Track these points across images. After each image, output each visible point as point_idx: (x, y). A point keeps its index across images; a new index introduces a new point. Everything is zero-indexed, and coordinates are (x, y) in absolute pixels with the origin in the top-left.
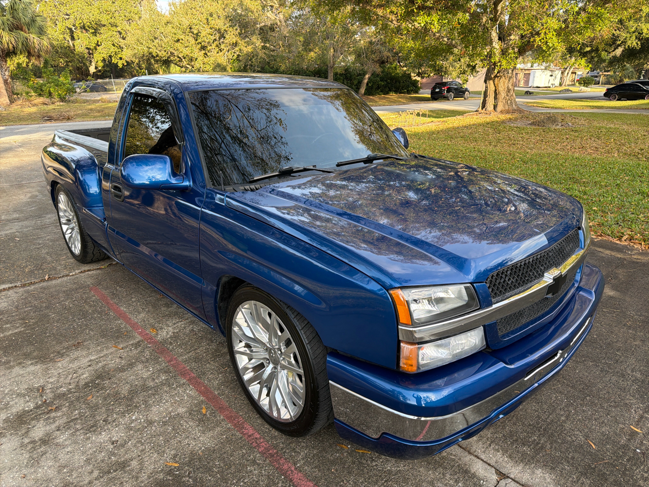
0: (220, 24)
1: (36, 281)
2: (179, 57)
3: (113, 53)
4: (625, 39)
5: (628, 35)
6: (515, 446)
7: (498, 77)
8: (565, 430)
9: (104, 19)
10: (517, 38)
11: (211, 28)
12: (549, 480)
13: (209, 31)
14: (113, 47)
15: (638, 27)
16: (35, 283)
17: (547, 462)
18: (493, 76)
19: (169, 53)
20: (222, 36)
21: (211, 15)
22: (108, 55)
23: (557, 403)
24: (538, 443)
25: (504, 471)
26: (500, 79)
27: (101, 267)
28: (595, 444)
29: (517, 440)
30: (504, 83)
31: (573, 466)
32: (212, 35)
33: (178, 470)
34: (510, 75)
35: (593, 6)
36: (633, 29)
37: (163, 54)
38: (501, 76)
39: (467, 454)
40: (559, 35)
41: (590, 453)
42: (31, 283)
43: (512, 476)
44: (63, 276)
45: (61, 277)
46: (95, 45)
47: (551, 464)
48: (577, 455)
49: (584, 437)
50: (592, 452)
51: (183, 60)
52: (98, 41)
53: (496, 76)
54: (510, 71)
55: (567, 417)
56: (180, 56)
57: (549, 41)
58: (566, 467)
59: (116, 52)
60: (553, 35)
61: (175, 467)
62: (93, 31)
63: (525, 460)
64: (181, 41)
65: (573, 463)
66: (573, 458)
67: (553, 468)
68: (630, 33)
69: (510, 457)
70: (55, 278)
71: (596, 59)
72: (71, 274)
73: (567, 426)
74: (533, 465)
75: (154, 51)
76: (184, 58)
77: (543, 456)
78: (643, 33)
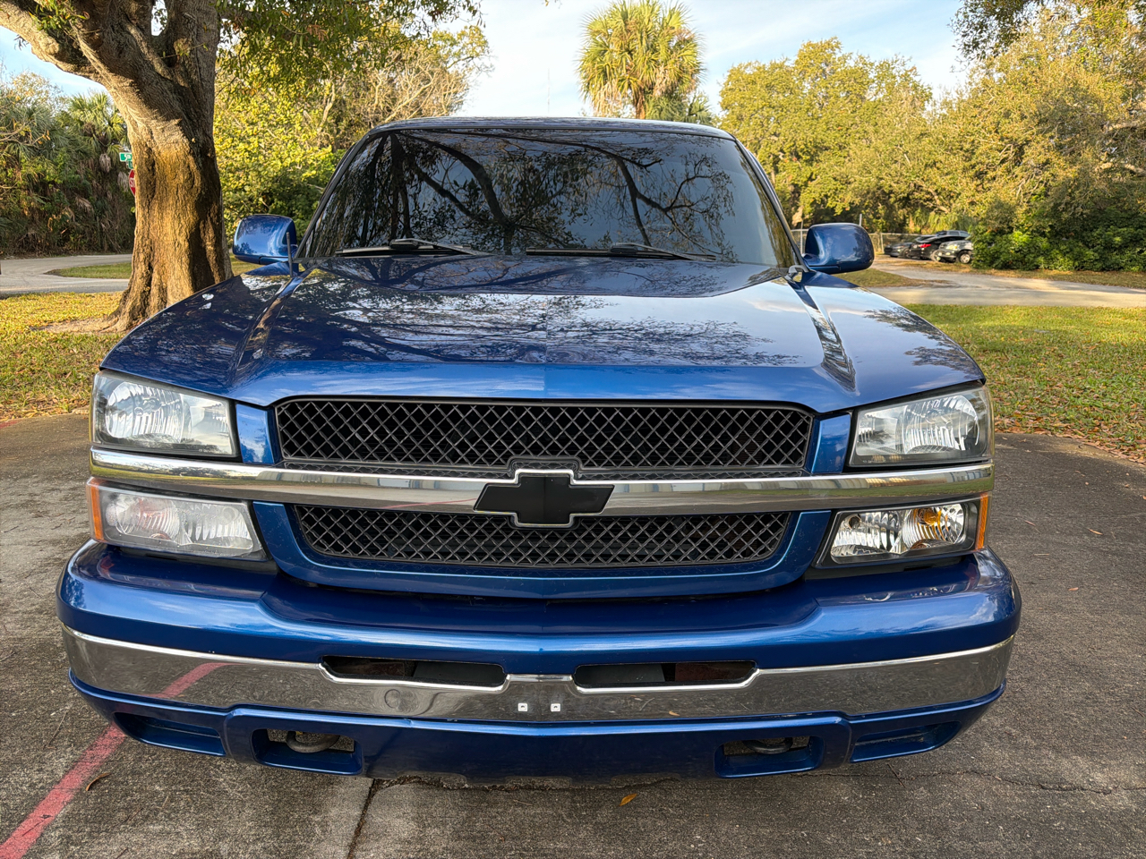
0: (1016, 129)
2: (928, 193)
3: (831, 192)
9: (831, 139)
11: (1002, 139)
13: (996, 143)
14: (833, 182)
19: (912, 185)
20: (1020, 152)
21: (1007, 115)
22: (822, 194)
32: (1000, 151)
37: (901, 189)
46: (806, 179)
51: (936, 197)
52: (812, 174)
56: (930, 190)
59: (837, 190)
62: (808, 157)
64: (938, 165)
75: (887, 183)
76: (938, 194)
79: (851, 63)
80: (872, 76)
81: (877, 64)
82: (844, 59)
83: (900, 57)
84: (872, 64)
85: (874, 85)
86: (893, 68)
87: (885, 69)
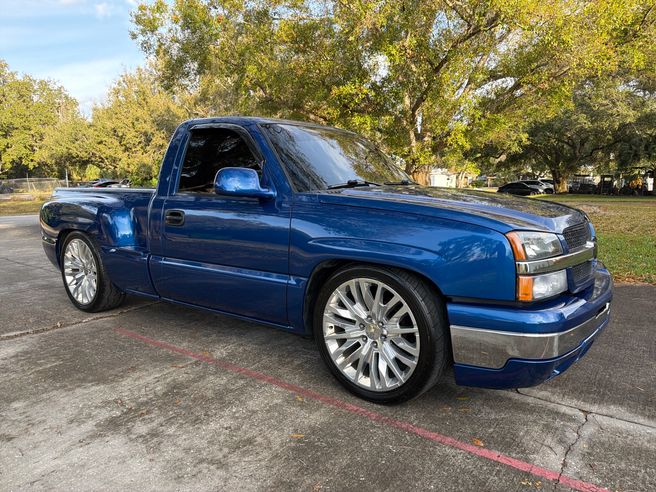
0: (148, 127)
1: (48, 328)
2: (100, 158)
3: (24, 155)
4: (509, 146)
5: (511, 143)
6: (583, 395)
7: (416, 172)
8: (614, 383)
9: (17, 122)
10: (430, 140)
11: (136, 131)
12: (623, 411)
13: (134, 133)
14: (25, 149)
15: (518, 137)
16: (47, 330)
17: (614, 401)
18: (412, 172)
19: (91, 153)
20: (148, 141)
21: (137, 120)
22: (18, 157)
23: (596, 369)
24: (599, 392)
25: (586, 410)
26: (418, 174)
27: (113, 314)
28: (641, 388)
29: (582, 392)
30: (422, 177)
31: (635, 401)
32: (137, 138)
34: (426, 170)
35: (490, 113)
36: (514, 138)
37: (84, 155)
38: (419, 172)
39: (549, 403)
40: (465, 136)
42: (43, 329)
43: (594, 412)
44: (76, 323)
45: (73, 324)
46: (4, 147)
47: (618, 402)
48: (633, 396)
49: (630, 385)
50: (643, 393)
51: (106, 160)
52: (8, 144)
53: (415, 172)
54: (426, 168)
55: (610, 375)
56: (102, 157)
57: (459, 141)
58: (630, 402)
59: (27, 154)
60: (461, 136)
62: (4, 133)
63: (597, 402)
64: (104, 143)
66: (631, 397)
67: (621, 404)
68: (512, 141)
69: (584, 401)
70: (68, 325)
71: (486, 164)
72: (84, 321)
73: (614, 380)
74: (605, 404)
75: (74, 152)
76: (107, 159)
77: (609, 398)
78: (522, 141)
79: (19, 77)
80: (36, 87)
81: (38, 81)
82: (12, 74)
83: (52, 79)
84: (35, 81)
85: (38, 93)
86: (49, 85)
87: (44, 84)
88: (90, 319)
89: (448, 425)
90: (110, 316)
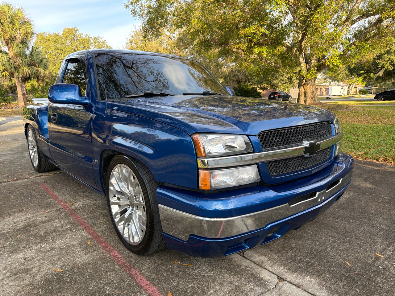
1: (8, 180)
4: (383, 65)
5: (385, 62)
6: (293, 264)
7: (306, 84)
8: (330, 255)
10: (316, 62)
12: (314, 282)
15: (390, 58)
16: (7, 181)
17: (315, 272)
18: (303, 84)
23: (326, 241)
24: (309, 262)
25: (282, 277)
26: (307, 85)
27: (50, 174)
28: (350, 263)
29: (295, 260)
30: (310, 87)
31: (333, 275)
33: (62, 274)
34: (313, 83)
35: (359, 42)
36: (388, 59)
38: (308, 84)
39: (259, 267)
40: (340, 59)
41: (346, 268)
42: (5, 181)
43: (288, 280)
44: (25, 179)
45: (24, 179)
47: (317, 274)
48: (336, 269)
49: (342, 259)
50: (347, 268)
53: (305, 84)
54: (313, 81)
55: (332, 249)
57: (334, 62)
58: (328, 275)
60: (336, 59)
61: (61, 272)
63: (299, 271)
65: (333, 273)
66: (333, 271)
67: (318, 276)
68: (386, 61)
69: (289, 269)
70: (20, 179)
71: (368, 77)
72: (30, 177)
73: (332, 253)
74: (304, 274)
77: (312, 269)
78: (393, 61)
79: (83, 36)
80: (92, 41)
81: (93, 38)
82: (80, 35)
83: (100, 36)
84: (91, 38)
85: (93, 45)
86: (98, 40)
87: (96, 39)
88: (34, 176)
89: (164, 276)
90: (47, 175)
